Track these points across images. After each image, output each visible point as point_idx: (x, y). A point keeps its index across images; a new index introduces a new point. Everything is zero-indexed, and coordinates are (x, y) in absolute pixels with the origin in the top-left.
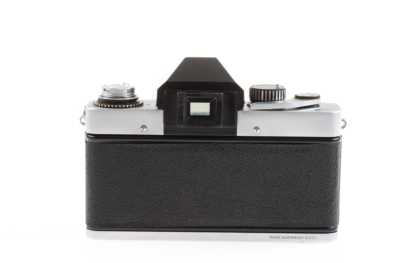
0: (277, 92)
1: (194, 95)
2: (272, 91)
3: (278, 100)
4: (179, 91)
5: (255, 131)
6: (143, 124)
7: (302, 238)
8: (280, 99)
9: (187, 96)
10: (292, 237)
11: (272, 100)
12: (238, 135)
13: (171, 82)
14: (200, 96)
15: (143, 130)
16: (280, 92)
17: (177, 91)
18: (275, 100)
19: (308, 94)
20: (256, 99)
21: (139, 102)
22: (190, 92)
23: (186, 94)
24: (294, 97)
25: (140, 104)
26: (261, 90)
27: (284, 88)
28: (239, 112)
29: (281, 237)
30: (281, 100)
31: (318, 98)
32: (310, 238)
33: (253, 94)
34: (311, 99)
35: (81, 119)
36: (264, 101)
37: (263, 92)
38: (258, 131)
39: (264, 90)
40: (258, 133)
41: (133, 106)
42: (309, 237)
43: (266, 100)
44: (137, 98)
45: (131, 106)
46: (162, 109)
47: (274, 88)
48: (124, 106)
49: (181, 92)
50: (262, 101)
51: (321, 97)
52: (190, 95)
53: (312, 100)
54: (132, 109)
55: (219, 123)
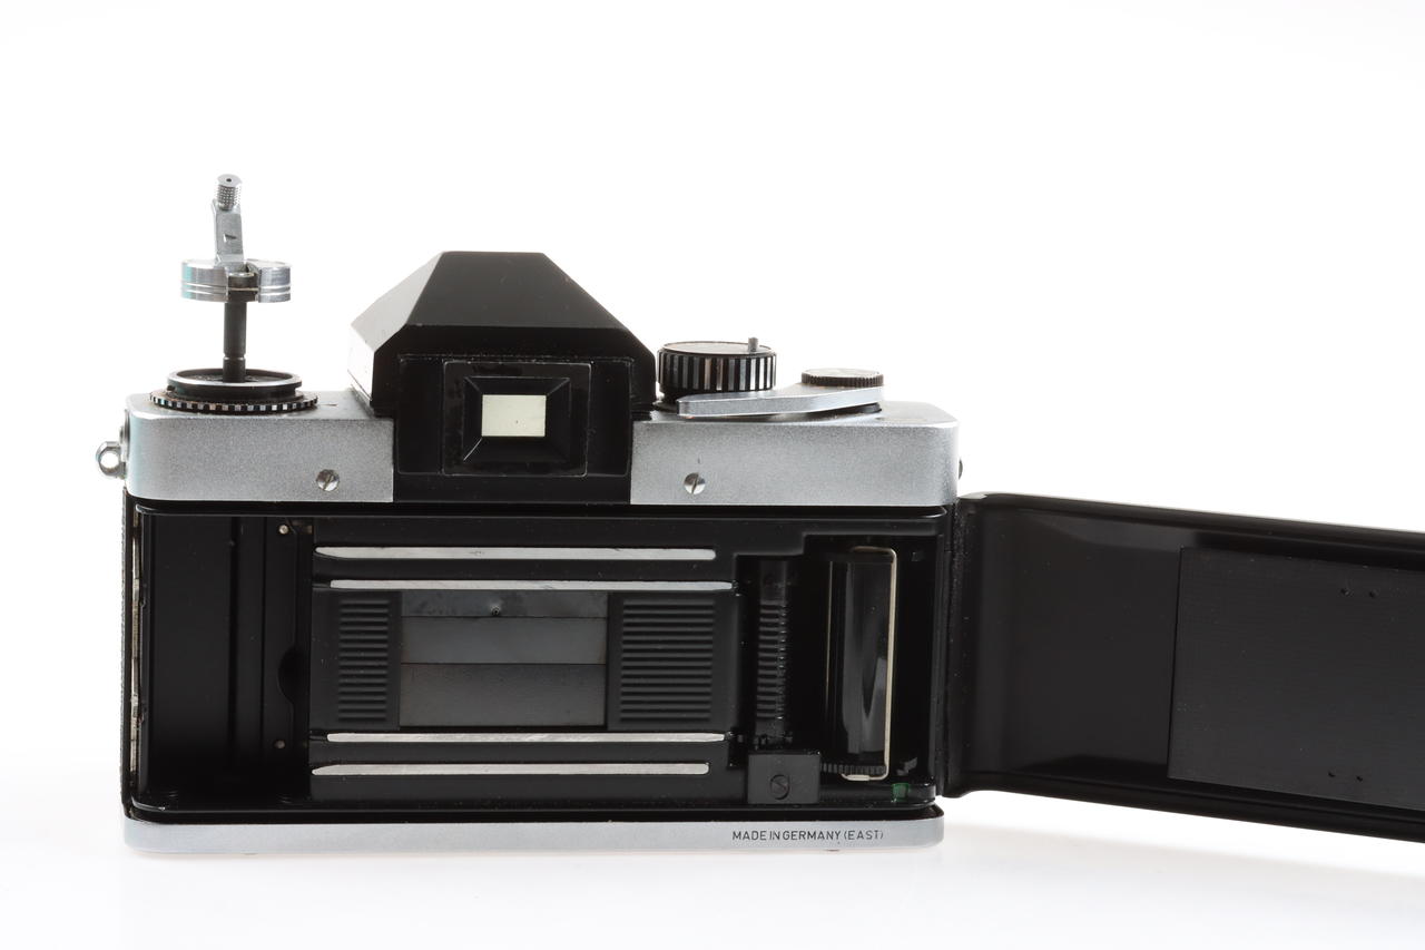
0: (753, 362)
1: (500, 370)
2: (738, 358)
3: (757, 389)
4: (449, 358)
5: (689, 488)
6: (325, 468)
7: (835, 835)
8: (761, 386)
9: (475, 371)
10: (802, 835)
11: (737, 389)
12: (633, 502)
13: (418, 327)
14: (516, 371)
15: (325, 487)
16: (762, 361)
17: (440, 358)
18: (748, 389)
19: (842, 370)
20: (685, 386)
21: (302, 397)
22: (482, 359)
23: (473, 367)
24: (800, 380)
25: (306, 403)
26: (703, 357)
27: (772, 351)
28: (639, 426)
29: (767, 836)
30: (765, 389)
31: (875, 382)
32: (860, 836)
33: (675, 369)
34: (860, 387)
35: (100, 455)
36: (713, 391)
37: (708, 363)
38: (700, 489)
39: (714, 357)
40: (698, 495)
41: (290, 406)
42: (856, 835)
43: (719, 389)
44: (299, 384)
45: (285, 407)
46: (391, 417)
47: (744, 350)
48: (263, 408)
49: (454, 361)
50: (707, 392)
51: (885, 381)
52: (484, 370)
53: (858, 390)
54: (291, 418)
55: (576, 463)
